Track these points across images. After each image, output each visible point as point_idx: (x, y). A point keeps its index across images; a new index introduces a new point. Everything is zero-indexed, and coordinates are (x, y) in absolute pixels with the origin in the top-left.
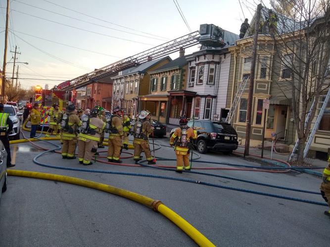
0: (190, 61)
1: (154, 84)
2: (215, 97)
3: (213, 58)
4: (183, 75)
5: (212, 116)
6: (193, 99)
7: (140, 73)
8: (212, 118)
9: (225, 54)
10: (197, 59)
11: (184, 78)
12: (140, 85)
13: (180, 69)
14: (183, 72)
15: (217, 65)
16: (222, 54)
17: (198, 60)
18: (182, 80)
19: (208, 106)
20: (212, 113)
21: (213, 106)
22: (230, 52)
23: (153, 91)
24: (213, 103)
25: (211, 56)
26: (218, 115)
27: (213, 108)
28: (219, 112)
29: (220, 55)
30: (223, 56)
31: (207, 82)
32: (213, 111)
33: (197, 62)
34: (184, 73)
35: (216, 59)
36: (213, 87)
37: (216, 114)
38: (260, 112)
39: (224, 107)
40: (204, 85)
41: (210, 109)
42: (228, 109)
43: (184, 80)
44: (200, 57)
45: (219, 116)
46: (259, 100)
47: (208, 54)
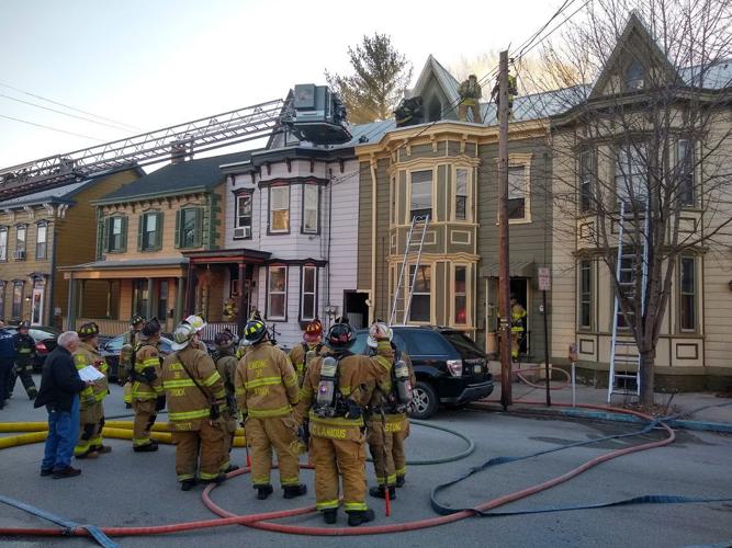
0: (233, 176)
1: (112, 231)
2: (324, 263)
3: (312, 171)
4: (216, 210)
5: (320, 310)
6: (263, 271)
7: (55, 202)
8: (320, 315)
9: (342, 162)
10: (264, 169)
11: (218, 217)
12: (55, 234)
13: (206, 194)
14: (217, 200)
15: (323, 187)
16: (334, 161)
17: (269, 173)
18: (216, 222)
19: (309, 287)
20: (320, 303)
21: (321, 285)
22: (357, 158)
23: (110, 251)
24: (321, 279)
25: (307, 165)
26: (337, 307)
27: (320, 291)
28: (338, 301)
29: (328, 162)
30: (336, 167)
31: (302, 228)
32: (320, 297)
33: (265, 177)
34: (219, 204)
35: (320, 172)
36: (317, 240)
37: (329, 305)
38: (461, 294)
39: (352, 286)
40: (293, 235)
41: (314, 293)
42: (365, 291)
43: (219, 223)
44: (273, 166)
45: (341, 310)
46: (457, 267)
47: (298, 159)
